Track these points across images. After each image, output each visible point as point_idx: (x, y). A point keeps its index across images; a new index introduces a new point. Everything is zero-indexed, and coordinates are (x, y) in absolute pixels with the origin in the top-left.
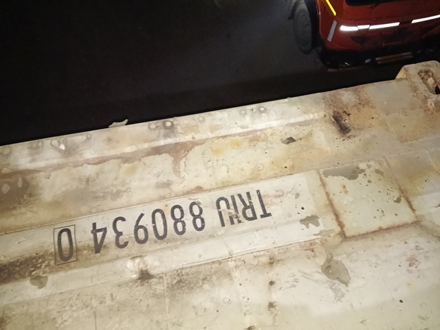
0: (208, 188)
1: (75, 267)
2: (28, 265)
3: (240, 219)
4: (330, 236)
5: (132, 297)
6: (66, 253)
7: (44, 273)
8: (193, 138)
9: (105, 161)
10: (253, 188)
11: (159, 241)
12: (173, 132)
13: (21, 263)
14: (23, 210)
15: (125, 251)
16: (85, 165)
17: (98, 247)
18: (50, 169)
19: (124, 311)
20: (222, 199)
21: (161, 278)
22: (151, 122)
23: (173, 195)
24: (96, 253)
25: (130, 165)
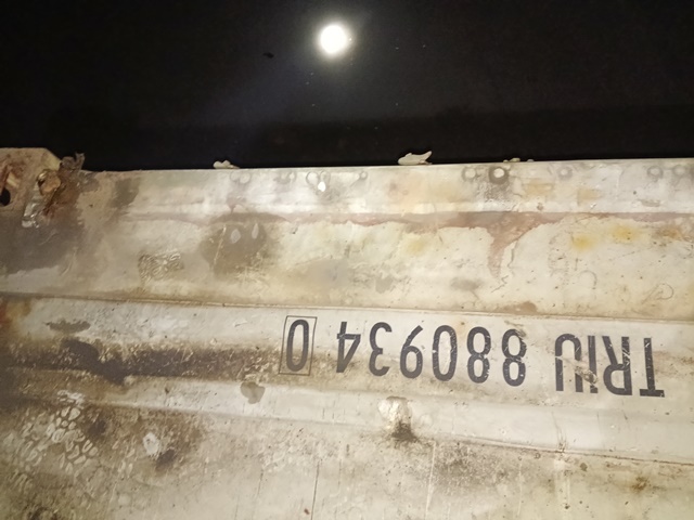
0: (546, 310)
1: (304, 385)
2: (243, 362)
3: (596, 385)
5: (377, 461)
6: (296, 359)
7: (260, 381)
8: (540, 208)
9: (379, 223)
10: (637, 331)
11: (438, 381)
13: (235, 356)
14: (252, 275)
15: (381, 381)
16: (349, 223)
17: (343, 363)
18: (298, 219)
19: (362, 479)
20: (569, 337)
21: (429, 446)
23: (478, 307)
24: (338, 371)
25: (417, 237)
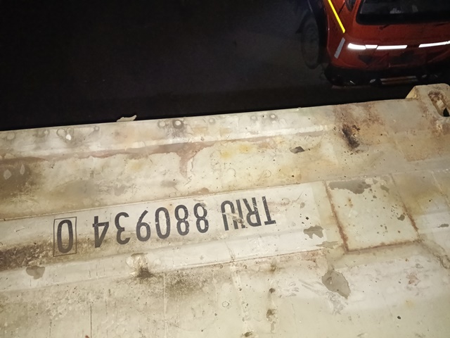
0: (214, 190)
1: (73, 260)
2: (25, 255)
3: (244, 224)
4: (332, 248)
5: (130, 294)
6: (65, 245)
7: (40, 264)
8: (202, 139)
9: (111, 155)
10: (258, 194)
11: (161, 239)
12: (182, 131)
13: (18, 252)
14: (24, 198)
15: (126, 247)
16: (91, 157)
17: (99, 242)
18: (54, 159)
19: (121, 307)
20: (227, 202)
21: (161, 277)
22: (161, 120)
23: (178, 194)
24: (96, 247)
25: (137, 161)
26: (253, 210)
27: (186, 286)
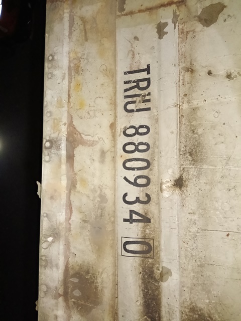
0: (113, 118)
1: (159, 242)
3: (147, 93)
4: (179, 16)
5: (195, 196)
6: (145, 248)
7: (159, 270)
8: (65, 124)
9: (71, 204)
10: (121, 78)
11: (150, 167)
12: (55, 142)
13: (146, 288)
14: (99, 280)
15: (153, 197)
16: (70, 222)
17: (145, 219)
18: (68, 253)
19: (206, 204)
20: (125, 107)
22: (43, 159)
23: (113, 149)
24: (150, 222)
25: (78, 183)
26: (135, 84)
27: (195, 148)
